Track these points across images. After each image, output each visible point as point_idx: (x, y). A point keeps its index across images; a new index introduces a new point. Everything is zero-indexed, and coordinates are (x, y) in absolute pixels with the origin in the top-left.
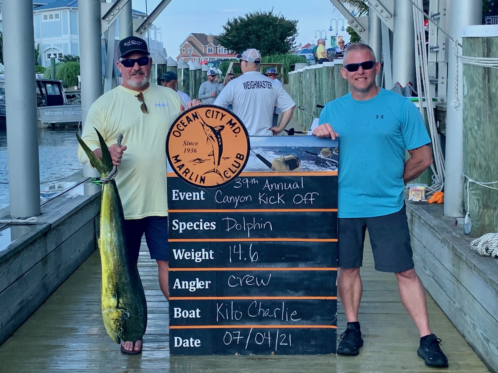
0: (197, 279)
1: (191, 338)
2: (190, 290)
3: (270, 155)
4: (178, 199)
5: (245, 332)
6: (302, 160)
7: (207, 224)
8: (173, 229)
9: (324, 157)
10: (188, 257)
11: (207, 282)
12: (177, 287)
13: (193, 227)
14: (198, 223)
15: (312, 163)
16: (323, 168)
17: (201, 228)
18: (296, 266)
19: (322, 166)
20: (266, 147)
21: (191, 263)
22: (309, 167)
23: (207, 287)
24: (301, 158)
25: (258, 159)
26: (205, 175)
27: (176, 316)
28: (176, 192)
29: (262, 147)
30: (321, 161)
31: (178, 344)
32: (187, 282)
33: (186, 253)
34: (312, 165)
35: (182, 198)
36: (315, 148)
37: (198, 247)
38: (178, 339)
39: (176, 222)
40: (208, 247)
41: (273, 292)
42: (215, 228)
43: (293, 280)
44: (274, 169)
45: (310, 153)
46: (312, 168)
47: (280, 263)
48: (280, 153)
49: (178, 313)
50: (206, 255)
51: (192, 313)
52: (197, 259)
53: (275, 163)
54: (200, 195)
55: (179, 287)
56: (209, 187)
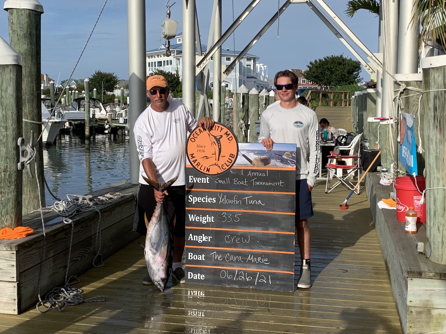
0: (203, 235)
1: (199, 274)
2: (199, 242)
3: (251, 155)
4: (192, 182)
5: (232, 273)
6: (272, 159)
7: (210, 199)
8: (189, 201)
9: (287, 158)
10: (198, 220)
11: (209, 237)
12: (190, 239)
13: (201, 200)
14: (205, 198)
15: (279, 161)
16: (286, 165)
17: (207, 202)
18: (267, 230)
19: (285, 164)
20: (249, 150)
21: (200, 224)
22: (277, 164)
23: (209, 240)
24: (271, 158)
25: (243, 157)
26: (209, 167)
27: (189, 258)
28: (191, 177)
29: (246, 150)
31: (190, 277)
32: (197, 236)
33: (197, 217)
34: (278, 163)
35: (195, 182)
36: (281, 151)
37: (204, 214)
38: (190, 274)
39: (191, 197)
40: (210, 214)
41: (252, 247)
42: (214, 202)
43: (265, 239)
44: (254, 165)
45: (277, 155)
46: (279, 165)
47: (256, 227)
48: (257, 154)
49: (191, 256)
50: (210, 219)
51: (199, 257)
52: (203, 221)
53: (255, 160)
54: (206, 180)
55: (192, 239)
56: (212, 175)
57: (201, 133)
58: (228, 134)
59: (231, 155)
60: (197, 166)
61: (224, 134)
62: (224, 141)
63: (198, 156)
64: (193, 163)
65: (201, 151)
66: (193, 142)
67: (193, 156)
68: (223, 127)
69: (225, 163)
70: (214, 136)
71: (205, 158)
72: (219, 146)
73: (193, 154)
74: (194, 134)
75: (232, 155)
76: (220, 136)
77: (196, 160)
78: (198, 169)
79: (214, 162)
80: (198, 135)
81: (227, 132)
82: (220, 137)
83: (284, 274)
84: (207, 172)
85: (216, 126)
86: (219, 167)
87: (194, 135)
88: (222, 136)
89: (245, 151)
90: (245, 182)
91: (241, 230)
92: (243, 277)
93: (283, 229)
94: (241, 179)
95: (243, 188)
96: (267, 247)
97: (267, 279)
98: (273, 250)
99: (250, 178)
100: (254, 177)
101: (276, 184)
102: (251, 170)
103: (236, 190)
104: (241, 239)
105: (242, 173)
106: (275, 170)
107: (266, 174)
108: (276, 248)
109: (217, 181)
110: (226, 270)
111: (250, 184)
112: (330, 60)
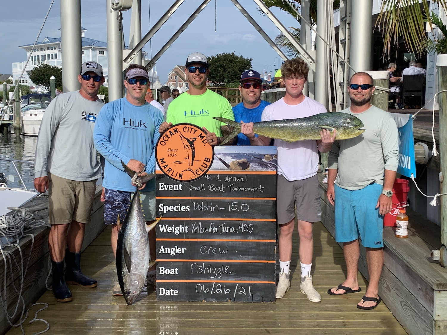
0: (176, 247)
1: (172, 289)
2: (171, 255)
3: (229, 159)
4: (163, 189)
5: (209, 286)
7: (183, 207)
8: (160, 210)
10: (170, 230)
11: (183, 249)
12: (162, 252)
13: (174, 209)
14: (177, 207)
15: (258, 165)
17: (179, 210)
18: (246, 238)
21: (172, 235)
23: (183, 253)
26: (182, 173)
27: (161, 273)
28: (162, 185)
29: (223, 153)
31: (162, 293)
32: (169, 249)
33: (168, 228)
34: (258, 167)
35: (166, 189)
37: (177, 224)
38: (162, 290)
39: (161, 206)
40: (184, 223)
41: (230, 257)
42: (189, 211)
43: (244, 248)
44: (231, 169)
46: (258, 169)
49: (162, 271)
50: (183, 229)
51: (172, 271)
52: (176, 232)
53: (232, 165)
54: (179, 186)
55: (164, 252)
56: (185, 181)
57: (172, 135)
58: (202, 136)
59: (207, 160)
60: (168, 171)
61: (198, 137)
62: (198, 144)
63: (169, 161)
64: (163, 168)
65: (172, 156)
66: (163, 145)
67: (163, 161)
68: (196, 129)
69: (200, 168)
70: (187, 139)
71: (177, 162)
72: (192, 150)
73: (164, 158)
74: (164, 137)
75: (208, 159)
76: (194, 138)
77: (167, 166)
78: (170, 175)
79: (187, 167)
80: (169, 138)
81: (202, 134)
82: (193, 139)
83: (265, 284)
84: (179, 178)
85: (189, 128)
86: (193, 172)
87: (164, 138)
88: (195, 139)
89: (221, 154)
90: (222, 188)
91: (218, 240)
92: (220, 290)
93: (263, 237)
94: (218, 184)
95: (220, 194)
96: (246, 256)
97: (247, 291)
98: (252, 259)
99: (227, 184)
100: (231, 182)
101: (256, 189)
102: (228, 175)
103: (212, 197)
104: (218, 250)
105: (219, 178)
106: (255, 175)
107: (244, 179)
108: (256, 257)
109: (191, 188)
110: (202, 283)
111: (227, 190)
112: (222, 57)
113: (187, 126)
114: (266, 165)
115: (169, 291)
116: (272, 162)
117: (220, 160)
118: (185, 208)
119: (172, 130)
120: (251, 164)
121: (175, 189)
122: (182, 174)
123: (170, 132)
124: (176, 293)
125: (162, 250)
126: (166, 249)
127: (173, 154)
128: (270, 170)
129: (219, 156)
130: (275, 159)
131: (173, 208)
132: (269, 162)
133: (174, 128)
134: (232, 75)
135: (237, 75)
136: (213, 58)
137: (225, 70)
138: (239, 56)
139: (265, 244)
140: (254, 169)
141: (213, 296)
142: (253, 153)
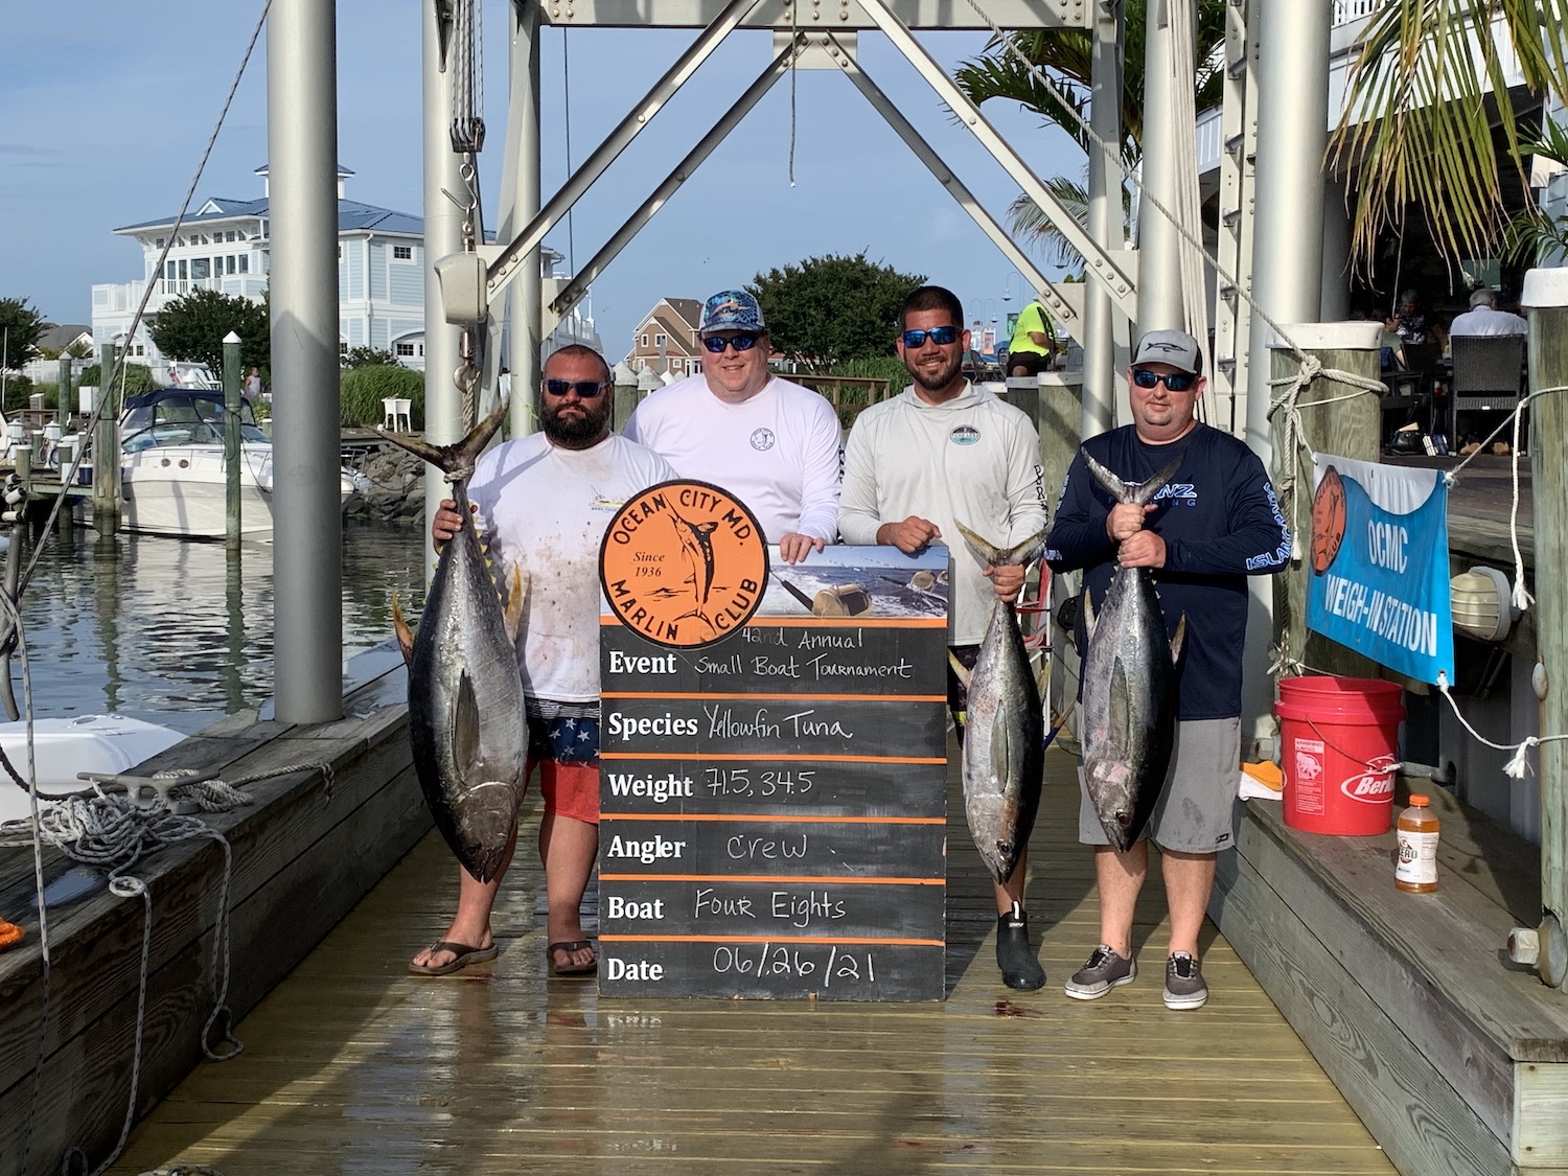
0: (658, 838)
1: (644, 962)
2: (643, 860)
3: (810, 583)
4: (621, 670)
5: (751, 953)
6: (876, 594)
7: (679, 723)
8: (611, 731)
9: (919, 589)
10: (639, 790)
11: (677, 844)
12: (615, 853)
13: (651, 728)
14: (662, 721)
15: (895, 601)
16: (918, 612)
17: (668, 732)
18: (860, 812)
19: (914, 607)
21: (646, 804)
22: (888, 610)
23: (677, 855)
24: (873, 591)
25: (785, 591)
26: (676, 622)
27: (612, 915)
28: (618, 656)
30: (914, 597)
31: (616, 974)
32: (636, 844)
33: (636, 783)
34: (895, 606)
35: (630, 670)
36: (901, 570)
37: (660, 771)
38: (616, 964)
39: (616, 718)
40: (679, 770)
41: (814, 868)
42: (695, 731)
43: (856, 842)
44: (818, 613)
45: (891, 580)
46: (895, 612)
47: (827, 808)
48: (829, 579)
49: (616, 907)
50: (677, 787)
51: (646, 907)
52: (657, 794)
53: (820, 600)
54: (666, 662)
55: (621, 854)
56: (684, 647)
57: (650, 514)
58: (734, 516)
59: (748, 585)
60: (636, 618)
61: (723, 519)
62: (722, 538)
63: (639, 588)
64: (622, 610)
65: (649, 573)
66: (621, 543)
67: (623, 588)
68: (719, 496)
69: (727, 610)
70: (692, 526)
71: (663, 593)
72: (706, 557)
73: (624, 582)
74: (625, 519)
75: (750, 583)
76: (711, 524)
77: (633, 602)
78: (641, 628)
79: (693, 606)
80: (639, 522)
81: (733, 510)
82: (709, 527)
83: (915, 949)
84: (668, 637)
85: (696, 493)
86: (708, 621)
87: (626, 522)
88: (715, 525)
90: (792, 666)
91: (779, 818)
92: (786, 965)
93: (909, 809)
94: (779, 657)
95: (784, 684)
96: (860, 867)
97: (863, 969)
98: (879, 874)
99: (805, 656)
100: (818, 650)
101: (889, 671)
102: (808, 629)
103: (762, 692)
104: (779, 845)
105: (781, 639)
106: (885, 629)
107: (855, 642)
108: (891, 868)
109: (702, 666)
110: (731, 946)
111: (807, 673)
112: (822, 270)
113: (693, 488)
114: (918, 601)
115: (635, 967)
116: (934, 592)
117: (786, 585)
118: (683, 725)
119: (648, 499)
120: (874, 598)
121: (655, 670)
122: (676, 626)
123: (644, 505)
124: (656, 971)
125: (616, 847)
126: (629, 844)
127: (649, 570)
128: (929, 616)
129: (784, 575)
130: (944, 583)
131: (649, 725)
132: (926, 593)
133: (655, 494)
134: (855, 333)
135: (873, 331)
136: (789, 271)
137: (829, 313)
138: (882, 268)
139: (914, 831)
140: (885, 612)
141: (762, 983)
142: (882, 565)
